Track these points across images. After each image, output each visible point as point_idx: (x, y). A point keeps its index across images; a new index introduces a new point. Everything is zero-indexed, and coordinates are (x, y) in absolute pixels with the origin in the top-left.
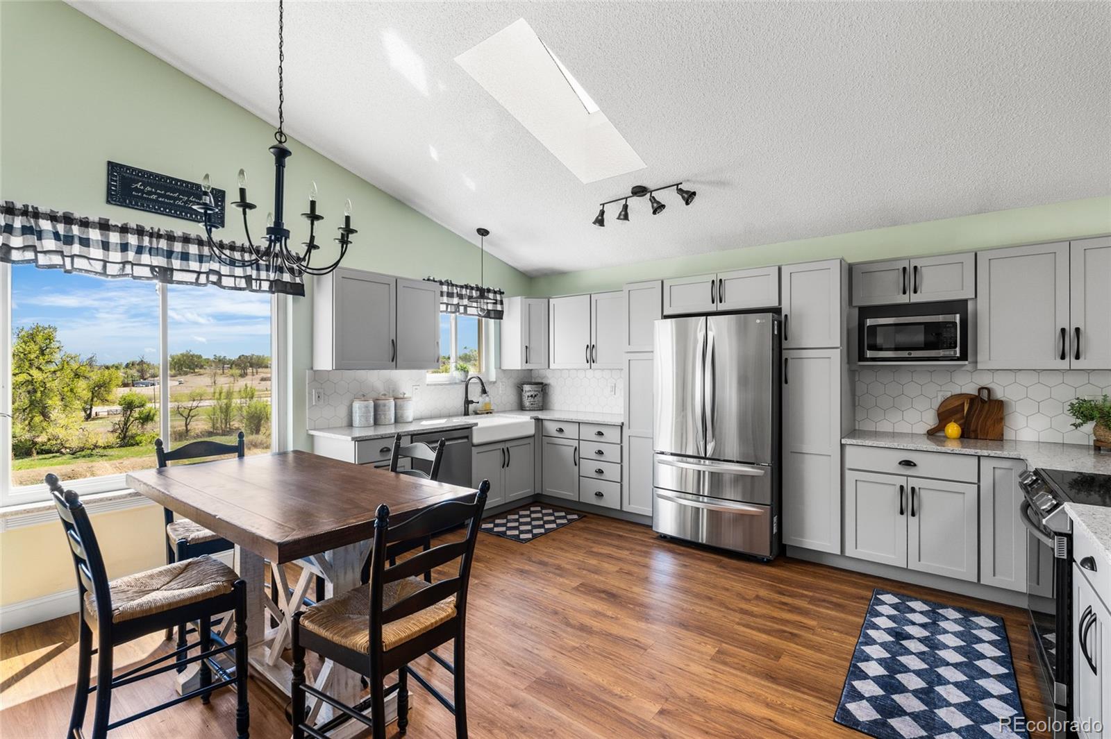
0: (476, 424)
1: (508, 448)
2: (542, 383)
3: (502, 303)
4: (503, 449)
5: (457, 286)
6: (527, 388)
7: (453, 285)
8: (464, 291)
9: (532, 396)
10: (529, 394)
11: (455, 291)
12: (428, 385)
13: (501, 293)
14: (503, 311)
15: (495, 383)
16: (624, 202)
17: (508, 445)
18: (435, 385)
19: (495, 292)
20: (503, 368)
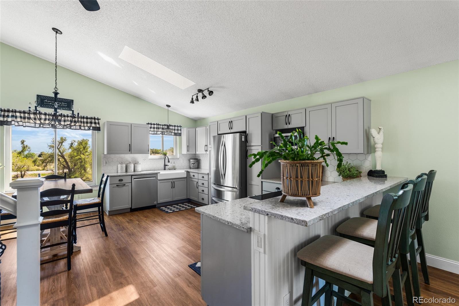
0: (159, 173)
1: (174, 182)
2: (197, 159)
3: (181, 130)
4: (172, 182)
5: (161, 125)
6: (191, 160)
7: (159, 125)
8: (164, 127)
9: (193, 164)
10: (192, 163)
11: (160, 127)
12: (149, 159)
13: (180, 126)
14: (181, 133)
15: (178, 159)
16: (196, 95)
17: (174, 180)
18: (152, 159)
19: (178, 126)
20: (182, 153)
